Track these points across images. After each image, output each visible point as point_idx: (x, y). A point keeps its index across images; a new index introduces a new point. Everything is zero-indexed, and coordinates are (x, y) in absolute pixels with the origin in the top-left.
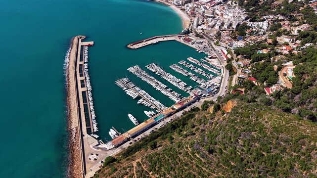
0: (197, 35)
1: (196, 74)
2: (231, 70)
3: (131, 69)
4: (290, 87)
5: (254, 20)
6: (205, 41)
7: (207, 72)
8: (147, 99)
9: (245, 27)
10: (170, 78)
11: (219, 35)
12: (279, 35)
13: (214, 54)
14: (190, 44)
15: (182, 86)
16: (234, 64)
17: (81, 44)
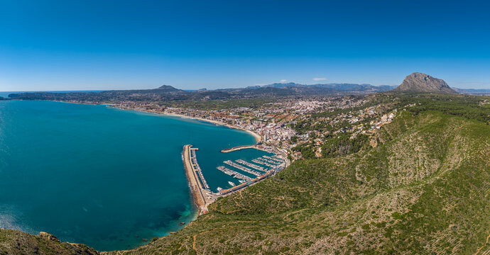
0: (267, 145)
1: (269, 163)
2: (290, 158)
3: (225, 162)
4: (321, 156)
5: (301, 134)
6: (273, 148)
7: (276, 162)
8: (237, 175)
9: (297, 138)
10: (253, 166)
11: (281, 143)
12: (315, 138)
13: (279, 153)
14: (263, 150)
15: (261, 169)
16: (292, 155)
17: (190, 149)
